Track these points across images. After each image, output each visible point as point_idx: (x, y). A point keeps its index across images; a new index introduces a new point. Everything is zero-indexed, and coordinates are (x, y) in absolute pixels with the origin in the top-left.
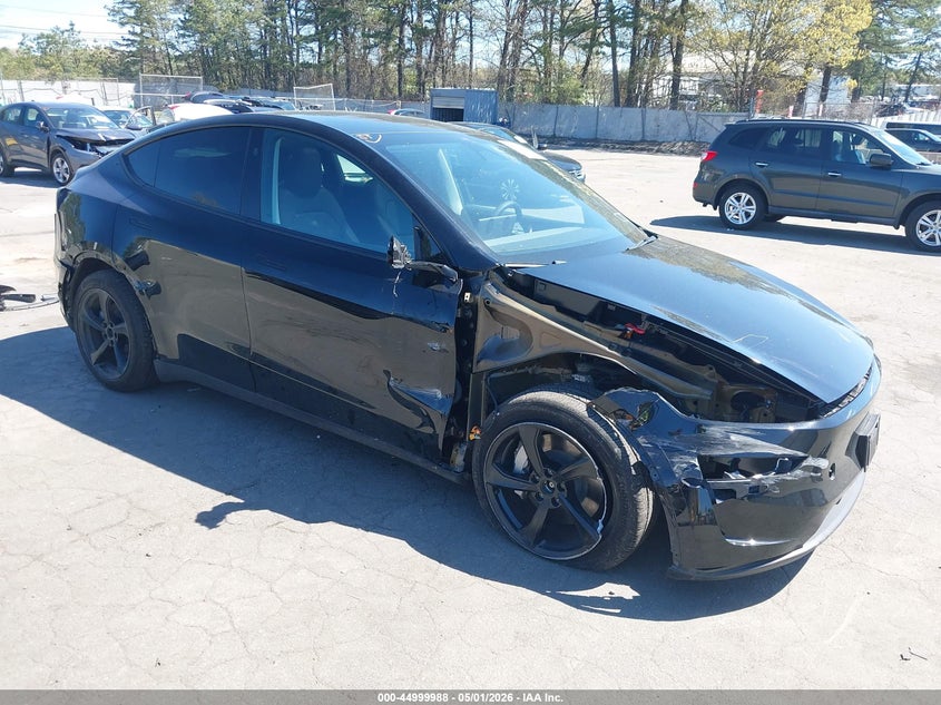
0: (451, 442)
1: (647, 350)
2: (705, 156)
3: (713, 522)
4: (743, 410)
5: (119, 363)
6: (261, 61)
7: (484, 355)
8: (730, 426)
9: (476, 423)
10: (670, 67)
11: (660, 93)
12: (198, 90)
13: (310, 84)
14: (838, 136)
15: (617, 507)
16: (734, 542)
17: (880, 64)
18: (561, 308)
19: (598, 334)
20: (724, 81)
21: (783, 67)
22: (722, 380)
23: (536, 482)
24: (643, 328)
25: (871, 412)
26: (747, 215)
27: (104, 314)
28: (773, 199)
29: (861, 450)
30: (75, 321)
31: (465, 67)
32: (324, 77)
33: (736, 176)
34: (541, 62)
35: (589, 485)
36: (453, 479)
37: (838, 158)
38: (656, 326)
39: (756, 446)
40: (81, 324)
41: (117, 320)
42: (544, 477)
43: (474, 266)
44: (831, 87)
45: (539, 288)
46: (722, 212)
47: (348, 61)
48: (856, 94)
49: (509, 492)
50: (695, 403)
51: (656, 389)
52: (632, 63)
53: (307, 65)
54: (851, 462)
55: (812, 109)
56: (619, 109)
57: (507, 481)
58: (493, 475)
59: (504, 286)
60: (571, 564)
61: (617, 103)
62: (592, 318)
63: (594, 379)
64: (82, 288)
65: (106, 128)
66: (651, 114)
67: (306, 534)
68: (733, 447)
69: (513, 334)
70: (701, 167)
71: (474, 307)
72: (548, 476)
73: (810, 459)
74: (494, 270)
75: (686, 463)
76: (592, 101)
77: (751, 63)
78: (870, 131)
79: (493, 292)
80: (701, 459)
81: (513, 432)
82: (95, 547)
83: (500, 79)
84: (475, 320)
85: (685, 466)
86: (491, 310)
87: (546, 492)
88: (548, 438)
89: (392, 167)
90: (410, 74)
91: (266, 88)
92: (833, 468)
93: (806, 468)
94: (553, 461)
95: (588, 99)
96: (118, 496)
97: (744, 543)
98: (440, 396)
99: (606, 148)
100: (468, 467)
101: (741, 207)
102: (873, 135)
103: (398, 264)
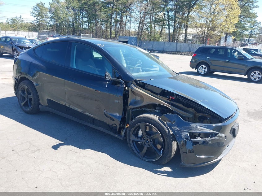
0: (121, 129)
1: (175, 103)
2: (193, 55)
3: (193, 152)
4: (201, 120)
5: (29, 106)
6: (72, 27)
7: (131, 104)
8: (197, 124)
9: (128, 123)
10: (184, 32)
11: (181, 39)
12: (55, 34)
13: (85, 34)
14: (229, 51)
15: (167, 147)
16: (198, 156)
17: (241, 32)
18: (152, 92)
19: (162, 99)
20: (199, 36)
21: (215, 33)
22: (196, 112)
23: (144, 139)
24: (174, 98)
25: (237, 122)
26: (205, 71)
27: (26, 92)
28: (212, 67)
29: (234, 132)
30: (18, 95)
31: (128, 30)
32: (90, 32)
33: (202, 61)
34: (149, 30)
35: (159, 141)
36: (121, 139)
37: (229, 57)
38: (178, 97)
39: (205, 130)
40: (19, 95)
41: (29, 94)
42: (147, 138)
43: (128, 80)
44: (227, 38)
45: (146, 86)
46: (198, 70)
47: (96, 28)
48: (234, 40)
49: (137, 142)
50: (188, 118)
51: (177, 114)
52: (174, 30)
53: (85, 29)
54: (231, 136)
55: (222, 44)
56: (170, 43)
57: (136, 139)
58: (132, 138)
59: (137, 85)
60: (153, 163)
61: (170, 41)
62: (160, 94)
63: (161, 111)
64: (20, 85)
65: (29, 44)
66: (179, 44)
67: (80, 153)
68: (198, 130)
69: (139, 99)
70: (192, 58)
71: (128, 91)
72: (148, 138)
73: (219, 134)
74: (134, 81)
75: (185, 134)
76: (163, 40)
77: (206, 31)
78: (238, 49)
79: (134, 87)
80: (189, 133)
81: (138, 125)
82: (20, 155)
83: (138, 34)
84: (128, 94)
85: (185, 135)
86: (133, 92)
87: (147, 142)
88: (148, 127)
89: (107, 53)
90: (113, 32)
91: (74, 35)
92: (226, 136)
93: (218, 136)
94: (149, 134)
95: (162, 40)
96: (27, 142)
97: (201, 157)
98: (118, 115)
99: (167, 53)
100: (125, 136)
101: (203, 69)
102: (238, 50)
103: (107, 79)
